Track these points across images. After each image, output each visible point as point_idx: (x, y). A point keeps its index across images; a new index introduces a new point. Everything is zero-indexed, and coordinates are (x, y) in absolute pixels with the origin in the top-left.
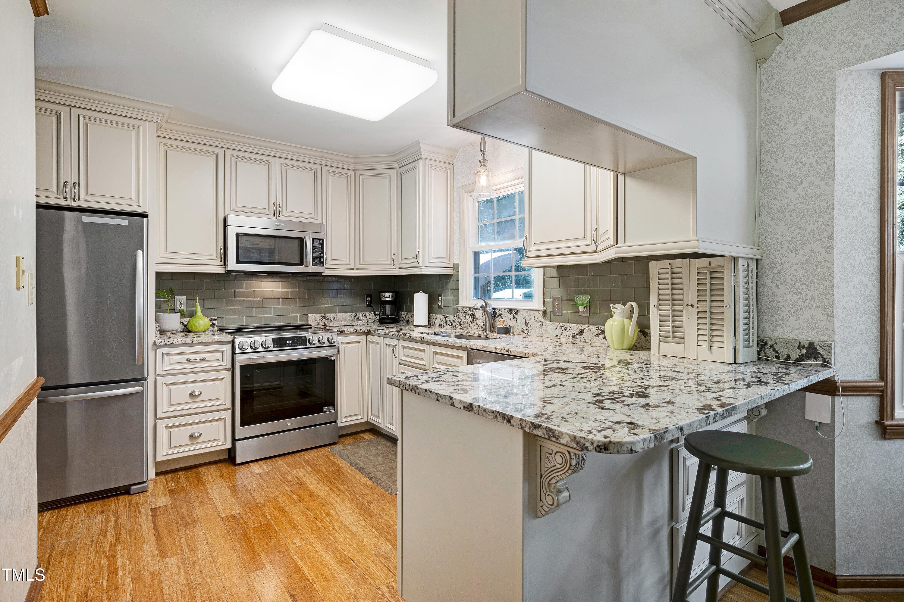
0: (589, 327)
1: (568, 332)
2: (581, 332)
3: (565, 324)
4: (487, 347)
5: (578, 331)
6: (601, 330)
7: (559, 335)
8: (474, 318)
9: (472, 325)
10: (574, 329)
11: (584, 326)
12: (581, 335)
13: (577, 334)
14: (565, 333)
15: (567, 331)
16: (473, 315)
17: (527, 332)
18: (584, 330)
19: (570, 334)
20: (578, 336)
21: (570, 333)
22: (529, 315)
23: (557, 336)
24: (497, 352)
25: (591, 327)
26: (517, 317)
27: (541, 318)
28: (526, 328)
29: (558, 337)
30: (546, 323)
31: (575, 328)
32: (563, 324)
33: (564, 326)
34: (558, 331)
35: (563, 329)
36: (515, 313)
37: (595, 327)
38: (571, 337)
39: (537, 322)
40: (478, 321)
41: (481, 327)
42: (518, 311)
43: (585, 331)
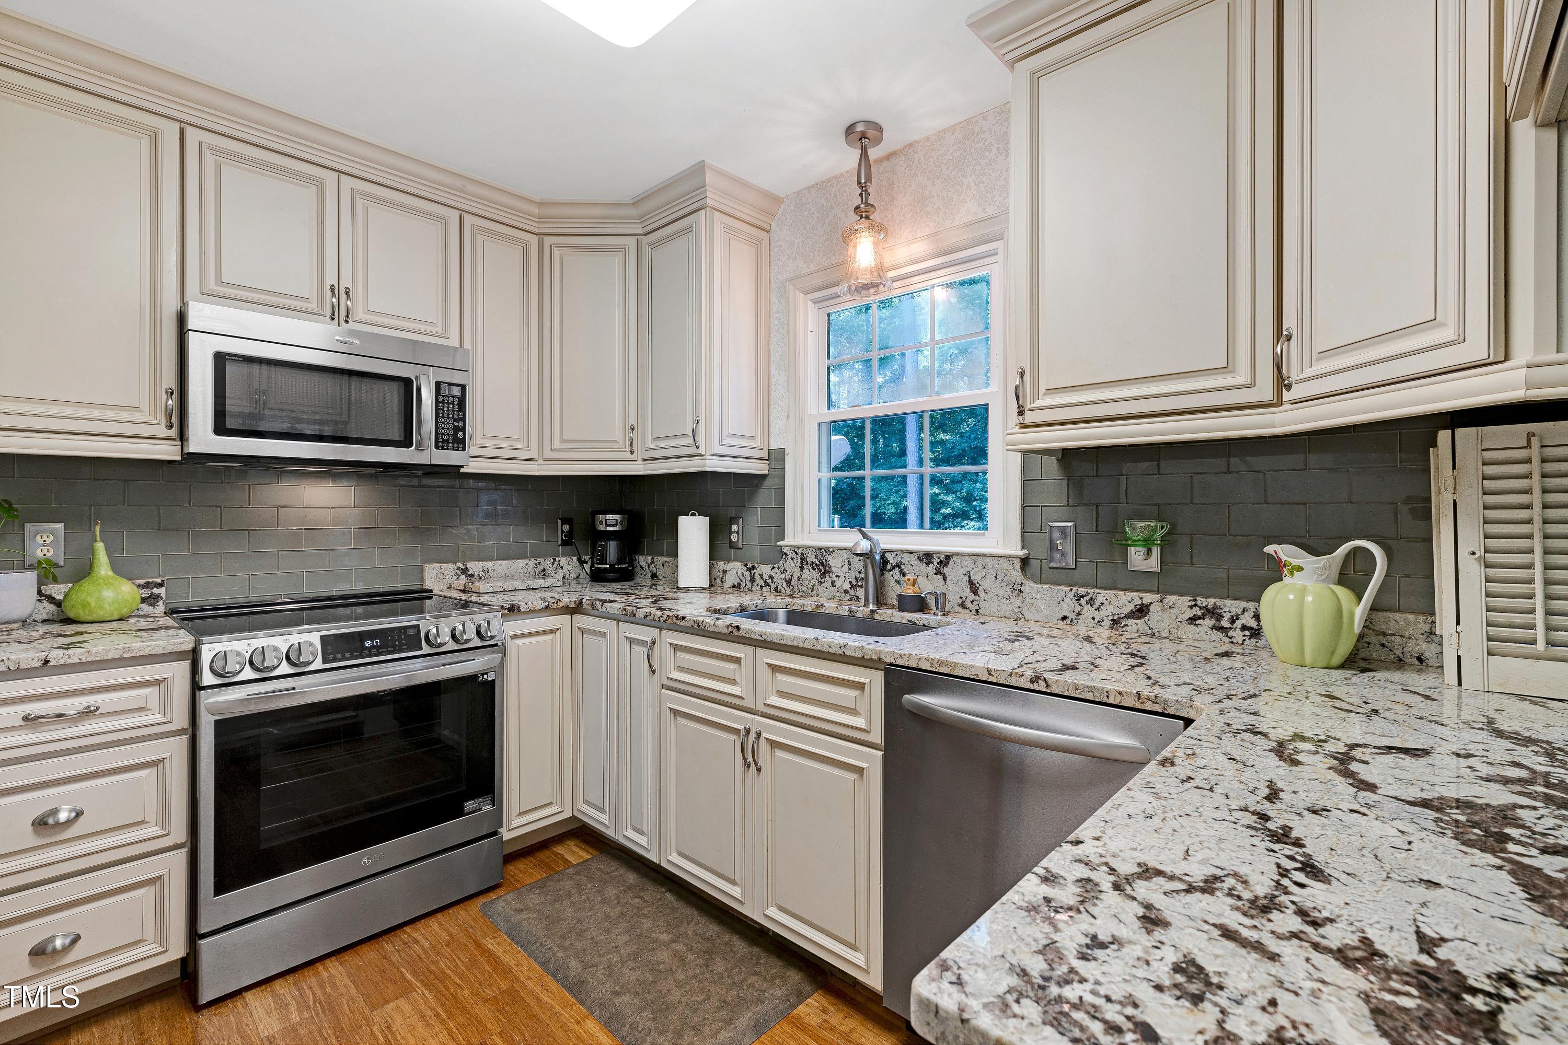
0: (1166, 601)
1: (1098, 609)
2: (1141, 611)
3: (1091, 591)
5: (1131, 607)
6: (1205, 608)
7: (1072, 616)
8: (825, 573)
10: (1115, 602)
11: (1148, 598)
12: (1139, 618)
13: (1127, 617)
14: (1088, 611)
15: (1096, 606)
16: (823, 564)
17: (974, 608)
18: (1148, 606)
19: (1106, 613)
20: (1131, 622)
21: (1103, 613)
22: (980, 567)
23: (1065, 618)
25: (1170, 599)
26: (946, 570)
27: (1016, 574)
28: (972, 597)
29: (1068, 621)
30: (1031, 587)
31: (1120, 602)
32: (1082, 591)
33: (1087, 594)
34: (1068, 606)
35: (1083, 601)
36: (941, 562)
37: (1185, 601)
38: (1107, 623)
39: (1004, 584)
42: (948, 557)
43: (1152, 608)
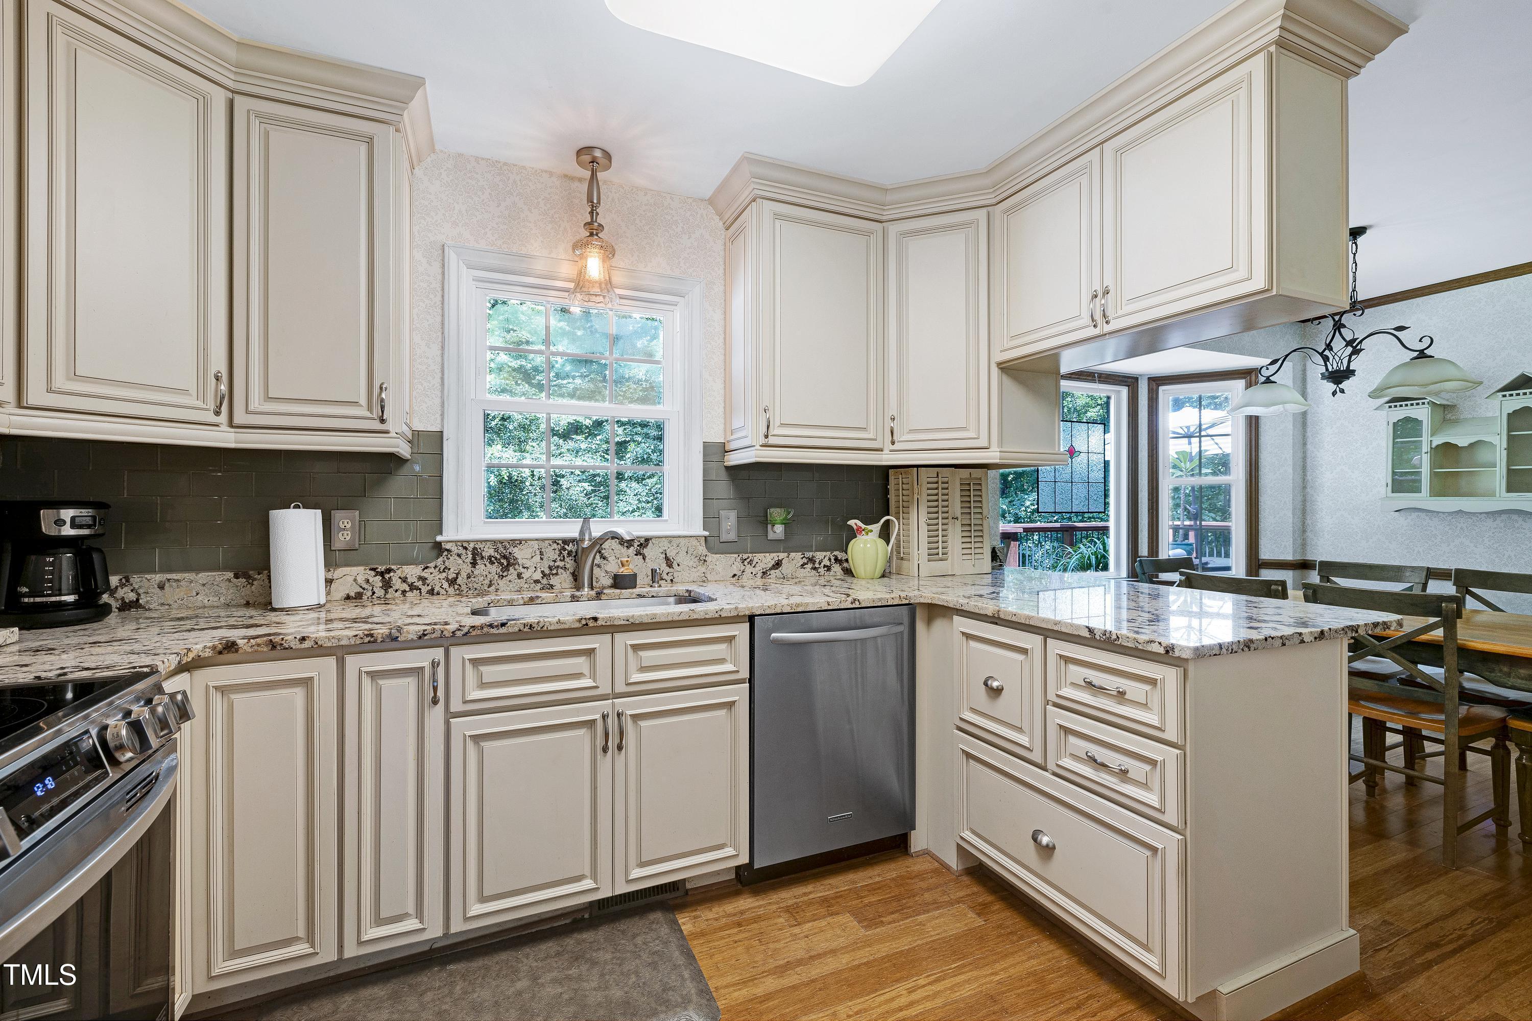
0: (790, 556)
1: (754, 567)
2: (778, 564)
3: (750, 555)
4: (807, 604)
5: (773, 562)
6: (808, 558)
7: (739, 573)
8: (509, 565)
9: (502, 583)
10: (765, 561)
11: (782, 555)
12: (777, 569)
13: (771, 569)
14: (749, 569)
15: (753, 565)
16: (505, 557)
17: (669, 578)
18: (781, 561)
19: (759, 569)
20: (773, 571)
21: (757, 568)
22: (675, 545)
23: (735, 575)
24: (830, 608)
25: (793, 555)
26: (645, 551)
27: (702, 549)
28: (667, 569)
29: (737, 577)
30: (712, 558)
31: (768, 559)
32: (745, 556)
33: (748, 558)
34: (737, 568)
35: (746, 563)
36: (641, 544)
37: (799, 555)
38: (760, 575)
39: (693, 557)
40: (522, 570)
41: (537, 582)
42: (647, 540)
43: (783, 562)
